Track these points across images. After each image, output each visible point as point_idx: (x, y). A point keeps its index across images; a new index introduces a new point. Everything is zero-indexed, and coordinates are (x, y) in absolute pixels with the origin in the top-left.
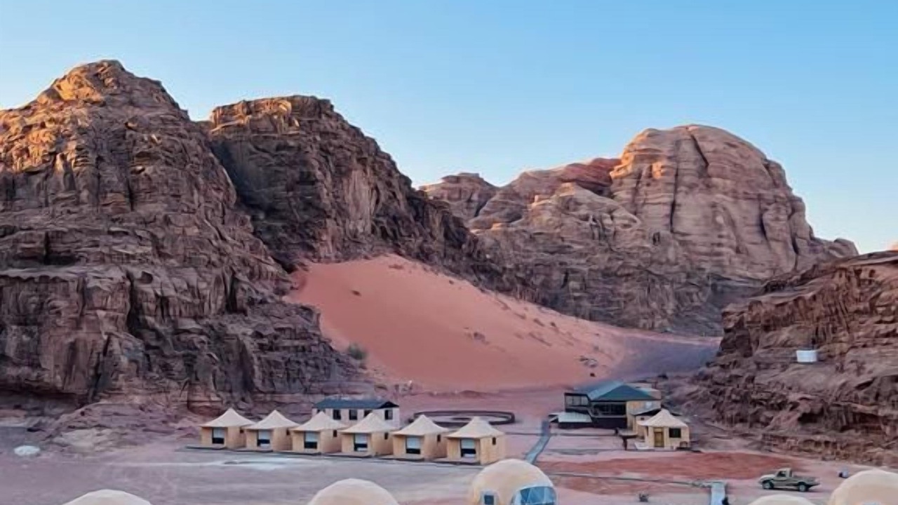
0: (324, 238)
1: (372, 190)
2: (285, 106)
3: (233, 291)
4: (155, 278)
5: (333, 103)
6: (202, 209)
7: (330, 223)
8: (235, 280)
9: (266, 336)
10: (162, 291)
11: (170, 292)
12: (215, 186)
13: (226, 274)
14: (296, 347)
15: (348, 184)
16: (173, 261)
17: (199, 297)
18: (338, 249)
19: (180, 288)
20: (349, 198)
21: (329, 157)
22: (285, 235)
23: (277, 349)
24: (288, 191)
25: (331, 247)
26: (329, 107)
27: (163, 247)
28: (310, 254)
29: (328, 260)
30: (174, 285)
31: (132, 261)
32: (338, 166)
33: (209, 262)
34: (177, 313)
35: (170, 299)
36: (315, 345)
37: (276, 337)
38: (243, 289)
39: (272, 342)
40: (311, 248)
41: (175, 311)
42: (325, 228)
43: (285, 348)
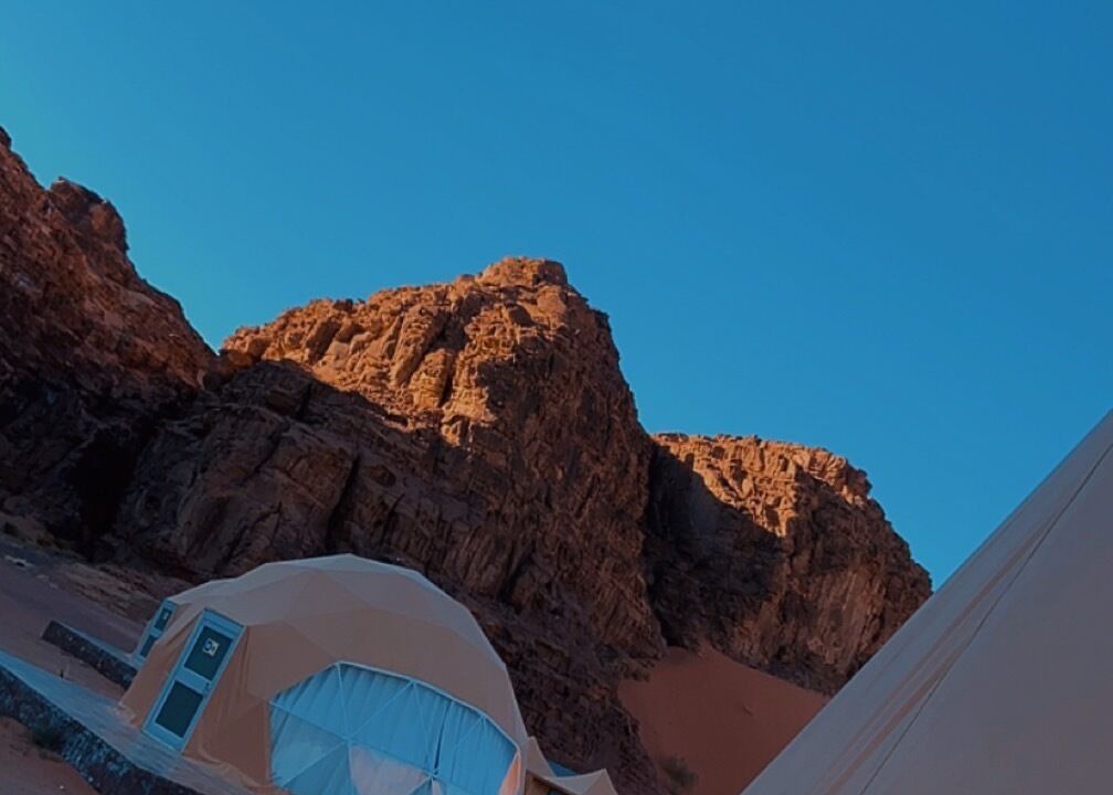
0: (749, 624)
1: (875, 616)
2: (801, 458)
3: (519, 572)
4: (399, 484)
5: (869, 478)
6: (535, 447)
7: (769, 611)
8: (528, 560)
9: (516, 643)
10: (395, 505)
11: (406, 510)
12: (594, 452)
13: (519, 543)
14: (557, 683)
15: (833, 583)
16: (447, 484)
17: (447, 541)
18: (765, 654)
19: (425, 513)
20: (826, 603)
21: (822, 536)
22: (698, 600)
23: (525, 669)
24: (735, 548)
25: (756, 647)
26: (862, 481)
27: (443, 461)
28: (716, 636)
29: (741, 659)
30: (419, 505)
31: (382, 451)
32: (828, 552)
33: (498, 513)
34: (402, 544)
35: (401, 518)
36: (588, 698)
37: (532, 652)
38: (531, 574)
39: (521, 658)
40: (721, 627)
41: (399, 539)
42: (756, 613)
43: (535, 673)
